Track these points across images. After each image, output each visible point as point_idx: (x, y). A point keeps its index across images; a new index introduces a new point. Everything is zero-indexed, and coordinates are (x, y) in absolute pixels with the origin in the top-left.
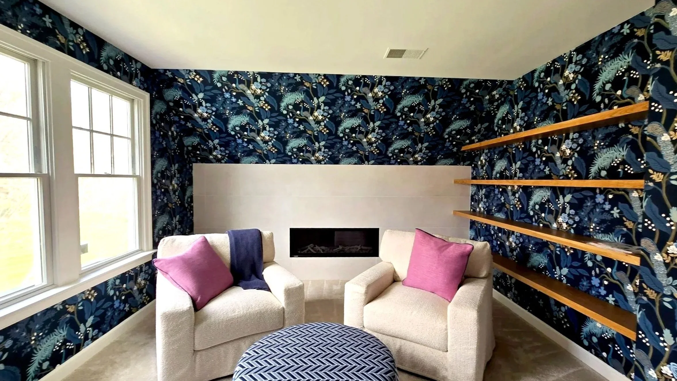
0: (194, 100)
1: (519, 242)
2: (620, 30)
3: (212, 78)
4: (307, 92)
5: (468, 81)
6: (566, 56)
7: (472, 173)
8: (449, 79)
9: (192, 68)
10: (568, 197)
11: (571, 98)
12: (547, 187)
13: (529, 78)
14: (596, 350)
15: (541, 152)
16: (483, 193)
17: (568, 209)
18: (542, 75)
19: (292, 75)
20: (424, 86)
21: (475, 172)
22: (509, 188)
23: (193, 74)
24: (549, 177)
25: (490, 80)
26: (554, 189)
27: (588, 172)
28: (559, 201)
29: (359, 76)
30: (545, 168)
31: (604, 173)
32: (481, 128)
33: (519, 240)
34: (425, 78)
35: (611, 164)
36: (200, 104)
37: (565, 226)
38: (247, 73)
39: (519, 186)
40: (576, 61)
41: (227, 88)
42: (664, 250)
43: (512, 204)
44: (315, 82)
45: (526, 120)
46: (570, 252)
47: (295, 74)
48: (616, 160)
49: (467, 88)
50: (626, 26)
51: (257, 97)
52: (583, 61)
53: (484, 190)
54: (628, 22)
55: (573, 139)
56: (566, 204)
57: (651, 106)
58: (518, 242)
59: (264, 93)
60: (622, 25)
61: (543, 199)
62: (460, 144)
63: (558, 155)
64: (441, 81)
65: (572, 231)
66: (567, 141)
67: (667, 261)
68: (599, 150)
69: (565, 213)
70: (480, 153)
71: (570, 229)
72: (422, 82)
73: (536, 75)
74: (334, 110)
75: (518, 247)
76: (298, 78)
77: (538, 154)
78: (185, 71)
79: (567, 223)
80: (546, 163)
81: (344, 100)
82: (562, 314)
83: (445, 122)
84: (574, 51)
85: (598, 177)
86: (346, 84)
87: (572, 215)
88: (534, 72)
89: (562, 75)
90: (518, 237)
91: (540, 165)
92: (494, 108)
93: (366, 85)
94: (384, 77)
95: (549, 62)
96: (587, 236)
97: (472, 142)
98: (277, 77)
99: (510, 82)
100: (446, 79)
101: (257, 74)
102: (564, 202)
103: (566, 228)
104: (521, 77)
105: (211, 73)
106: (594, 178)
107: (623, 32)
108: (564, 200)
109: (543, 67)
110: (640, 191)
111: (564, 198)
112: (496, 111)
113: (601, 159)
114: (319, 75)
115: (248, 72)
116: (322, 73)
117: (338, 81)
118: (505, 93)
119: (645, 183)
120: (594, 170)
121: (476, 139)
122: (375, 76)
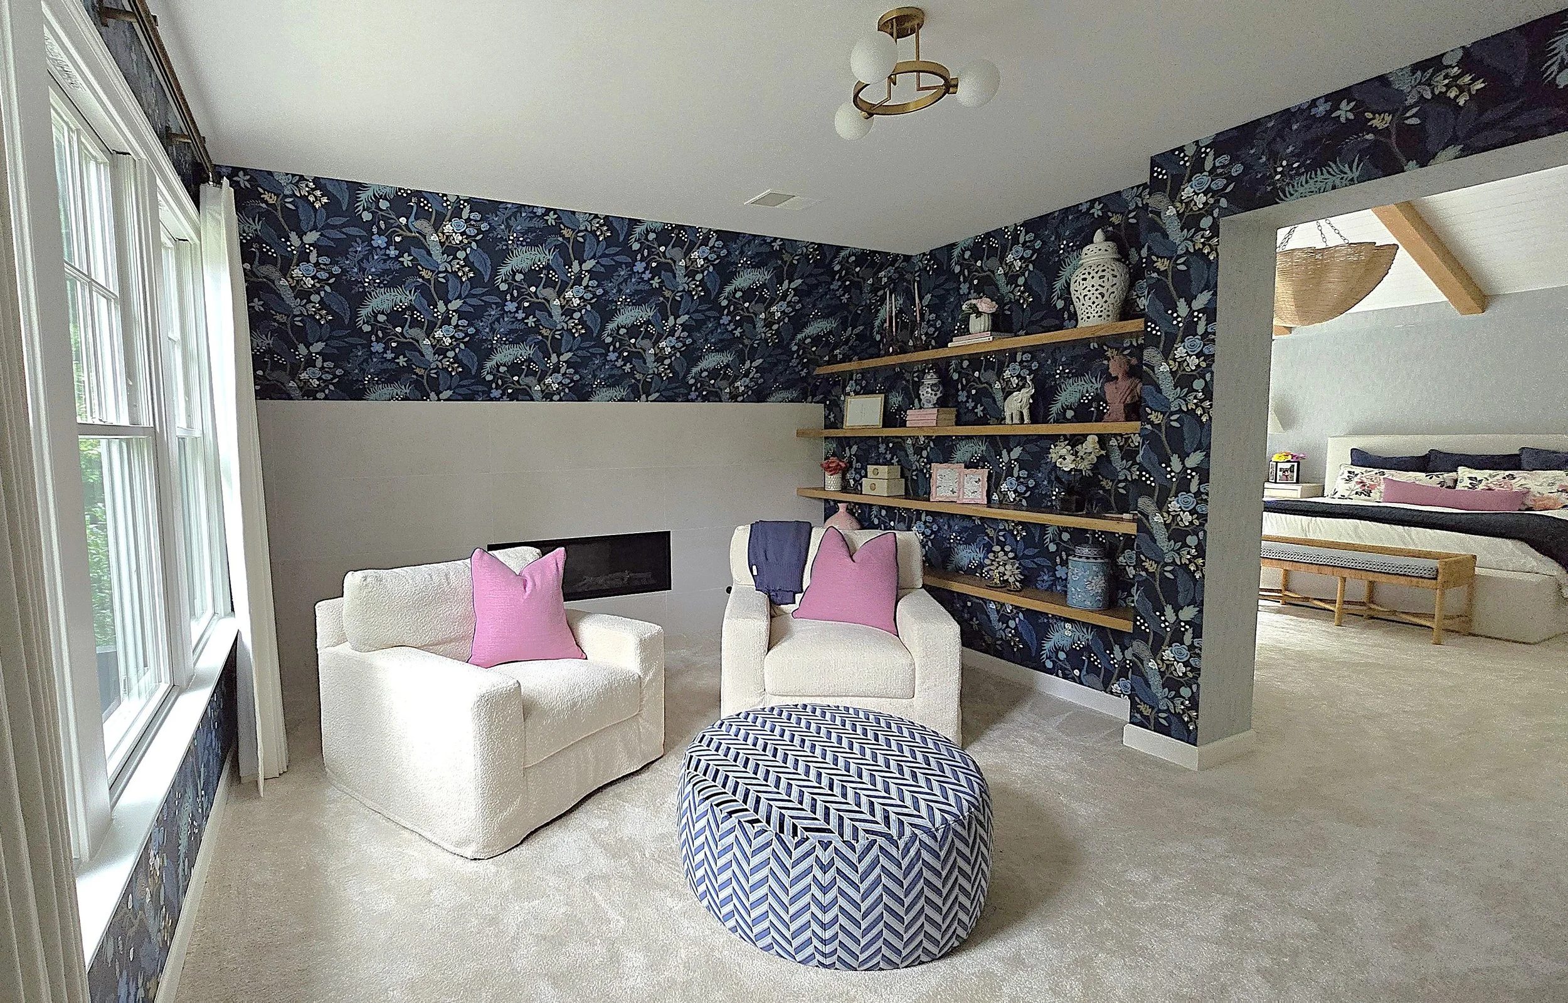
0: (291, 245)
1: (930, 532)
2: (1089, 209)
3: (354, 199)
4: (561, 249)
5: (847, 252)
6: (1008, 231)
7: (826, 417)
8: (820, 245)
9: (309, 174)
10: (1016, 452)
11: (1018, 298)
12: (980, 437)
13: (941, 256)
14: (1063, 670)
15: (968, 381)
16: (853, 453)
17: (1016, 469)
18: (967, 254)
19: (539, 212)
20: (778, 254)
21: (832, 415)
22: (909, 441)
23: (307, 186)
24: (983, 421)
25: (879, 253)
26: (991, 439)
27: (1047, 413)
28: (1001, 458)
29: (671, 225)
30: (975, 407)
31: (1070, 414)
32: (852, 334)
33: (931, 528)
34: (782, 239)
35: (1080, 400)
36: (304, 257)
37: (1012, 495)
38: (443, 197)
39: (928, 437)
40: (1025, 242)
41: (383, 226)
42: (1165, 508)
43: (914, 468)
44: (583, 228)
45: (938, 326)
46: (1021, 534)
47: (548, 210)
48: (1087, 395)
49: (844, 263)
50: (1098, 206)
51: (450, 250)
52: (1036, 244)
53: (855, 448)
54: (1099, 200)
55: (1022, 361)
56: (1013, 462)
57: (1147, 327)
58: (928, 532)
59: (470, 243)
60: (1092, 202)
61: (973, 456)
62: (816, 363)
63: (998, 385)
64: (806, 247)
65: (1024, 502)
66: (1012, 365)
67: (1167, 522)
68: (1062, 381)
69: (1013, 476)
70: (844, 380)
71: (1021, 500)
72: (776, 246)
73: (956, 252)
74: (607, 288)
75: (930, 539)
76: (551, 219)
77: (962, 383)
78: (290, 176)
79: (1015, 491)
80: (977, 400)
81: (632, 270)
82: (1010, 632)
83: (798, 321)
84: (1021, 226)
85: (1061, 419)
86: (643, 240)
87: (1024, 478)
88: (952, 246)
89: (1002, 259)
90: (928, 524)
91: (967, 401)
92: (877, 301)
93: (679, 243)
94: (715, 232)
95: (980, 236)
96: (1047, 507)
97: (833, 361)
98: (508, 213)
99: (907, 258)
100: (815, 244)
101: (465, 201)
102: (1010, 460)
103: (1014, 499)
104: (927, 251)
105: (355, 188)
106: (1057, 421)
107: (1093, 213)
108: (1009, 456)
109: (970, 242)
110: (1119, 438)
111: (1009, 454)
112: (879, 306)
113: (1066, 393)
114: (596, 216)
115: (445, 195)
116: (602, 213)
117: (630, 233)
118: (897, 275)
119: (1142, 425)
120: (1055, 409)
121: (840, 353)
122: (699, 228)
